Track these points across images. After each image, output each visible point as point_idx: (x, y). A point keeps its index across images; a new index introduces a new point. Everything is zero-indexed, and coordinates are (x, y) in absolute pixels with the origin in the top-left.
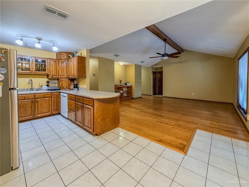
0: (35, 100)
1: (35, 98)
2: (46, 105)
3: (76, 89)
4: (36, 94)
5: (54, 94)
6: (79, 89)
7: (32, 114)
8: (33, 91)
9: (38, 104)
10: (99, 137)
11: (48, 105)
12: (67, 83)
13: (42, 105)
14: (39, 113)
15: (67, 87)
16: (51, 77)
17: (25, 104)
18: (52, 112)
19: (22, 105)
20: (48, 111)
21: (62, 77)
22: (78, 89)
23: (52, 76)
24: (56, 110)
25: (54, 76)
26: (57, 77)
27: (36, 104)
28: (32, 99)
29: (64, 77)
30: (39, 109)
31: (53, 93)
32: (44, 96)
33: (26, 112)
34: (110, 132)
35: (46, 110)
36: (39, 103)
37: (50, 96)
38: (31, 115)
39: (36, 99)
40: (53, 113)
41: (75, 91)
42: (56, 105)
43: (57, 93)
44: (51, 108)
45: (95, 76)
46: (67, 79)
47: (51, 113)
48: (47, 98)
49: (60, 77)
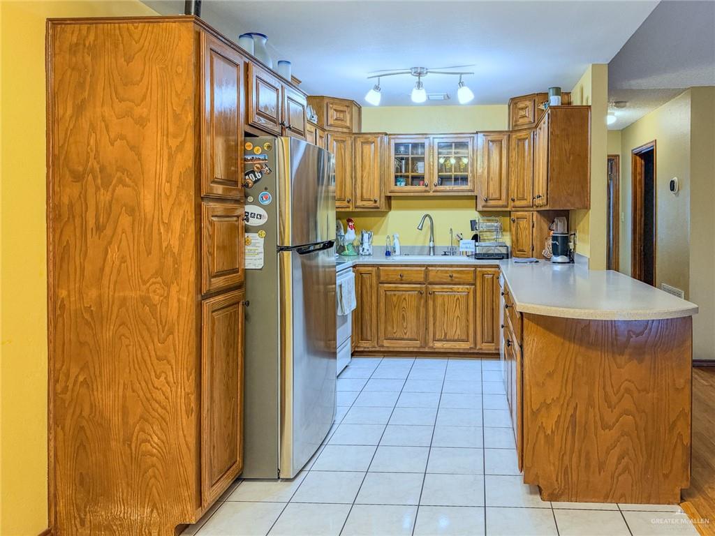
0: (427, 288)
1: (427, 281)
2: (458, 313)
3: (559, 259)
4: (430, 268)
5: (483, 275)
6: (576, 259)
7: (418, 333)
8: (434, 255)
9: (434, 301)
10: (547, 504)
11: (464, 311)
12: (534, 229)
13: (446, 309)
14: (437, 337)
15: (533, 250)
16: (484, 203)
17: (403, 297)
18: (475, 344)
19: (395, 299)
20: (464, 337)
21: (518, 203)
22: (572, 261)
23: (486, 201)
24: (490, 339)
25: (491, 203)
26: (500, 203)
27: (431, 303)
28: (419, 284)
29: (523, 203)
30: (437, 324)
31: (478, 269)
32: (452, 277)
33: (405, 324)
34: (614, 506)
35: (458, 332)
36: (439, 301)
37: (470, 278)
38: (416, 337)
39: (430, 284)
40: (479, 349)
41: (558, 268)
42: (489, 316)
43: (493, 269)
44: (471, 327)
45: (677, 195)
46: (535, 213)
47: (472, 346)
48: (461, 286)
49: (511, 204)
